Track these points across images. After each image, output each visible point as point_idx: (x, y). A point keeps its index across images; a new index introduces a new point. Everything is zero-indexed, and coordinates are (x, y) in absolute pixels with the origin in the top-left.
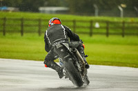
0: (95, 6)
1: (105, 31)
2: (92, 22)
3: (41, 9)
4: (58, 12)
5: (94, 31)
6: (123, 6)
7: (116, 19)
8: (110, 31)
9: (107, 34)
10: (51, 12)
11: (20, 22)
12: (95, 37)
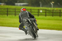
0: (40, 3)
1: (44, 14)
2: (39, 10)
3: (16, 4)
4: (23, 5)
5: (40, 14)
6: (53, 2)
7: (49, 9)
8: (47, 14)
9: (46, 15)
10: (20, 5)
11: (6, 10)
12: (40, 17)
